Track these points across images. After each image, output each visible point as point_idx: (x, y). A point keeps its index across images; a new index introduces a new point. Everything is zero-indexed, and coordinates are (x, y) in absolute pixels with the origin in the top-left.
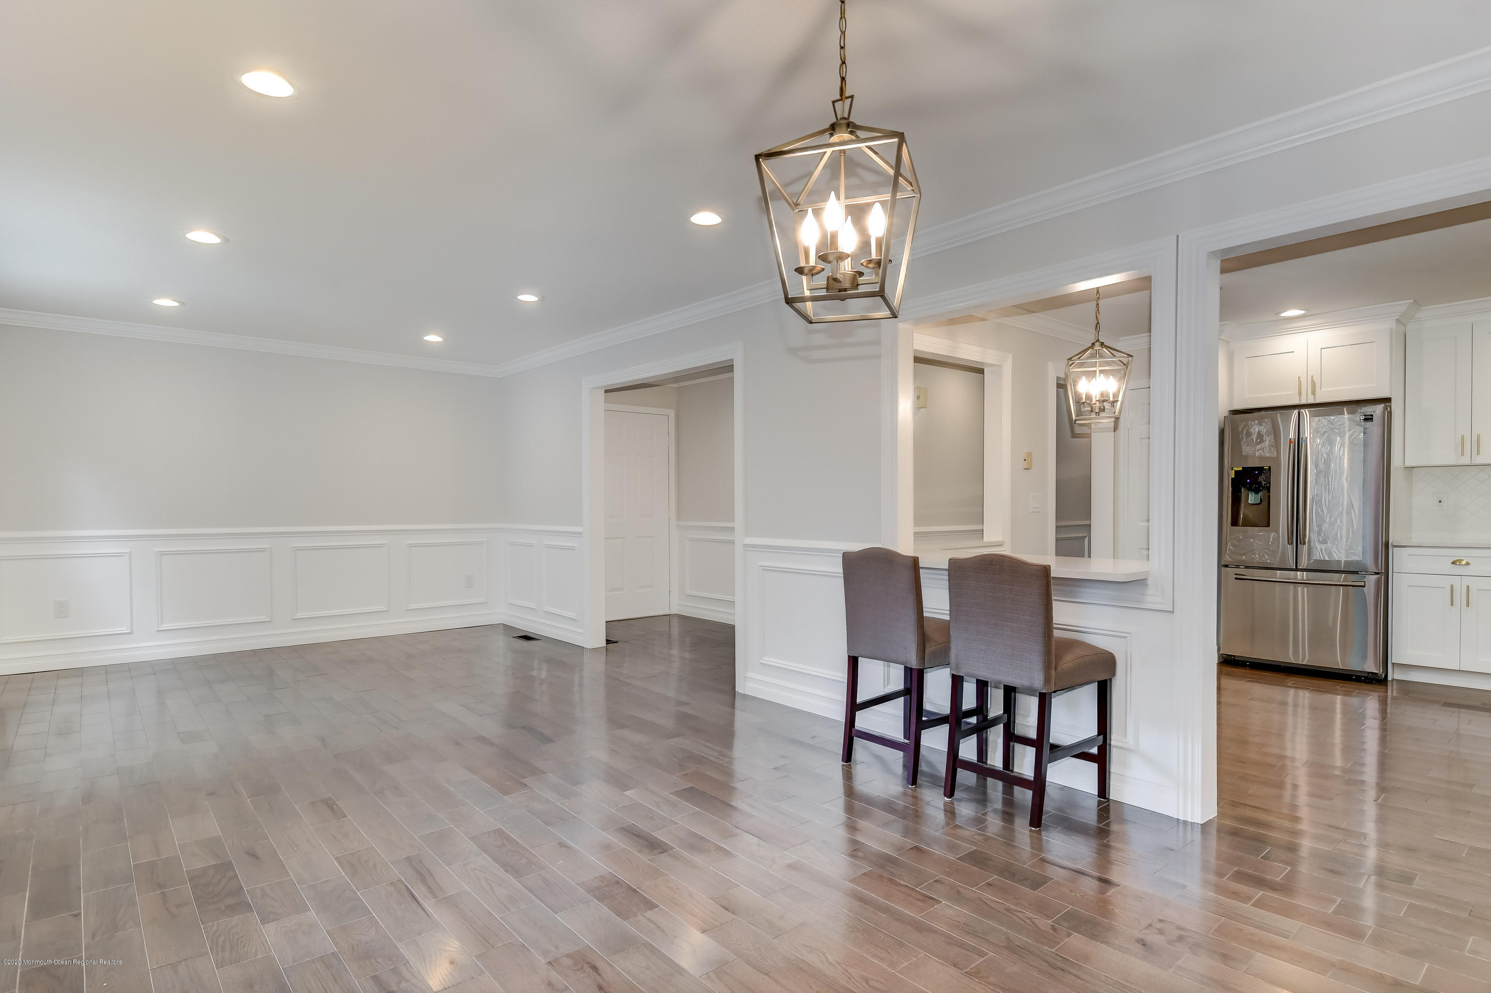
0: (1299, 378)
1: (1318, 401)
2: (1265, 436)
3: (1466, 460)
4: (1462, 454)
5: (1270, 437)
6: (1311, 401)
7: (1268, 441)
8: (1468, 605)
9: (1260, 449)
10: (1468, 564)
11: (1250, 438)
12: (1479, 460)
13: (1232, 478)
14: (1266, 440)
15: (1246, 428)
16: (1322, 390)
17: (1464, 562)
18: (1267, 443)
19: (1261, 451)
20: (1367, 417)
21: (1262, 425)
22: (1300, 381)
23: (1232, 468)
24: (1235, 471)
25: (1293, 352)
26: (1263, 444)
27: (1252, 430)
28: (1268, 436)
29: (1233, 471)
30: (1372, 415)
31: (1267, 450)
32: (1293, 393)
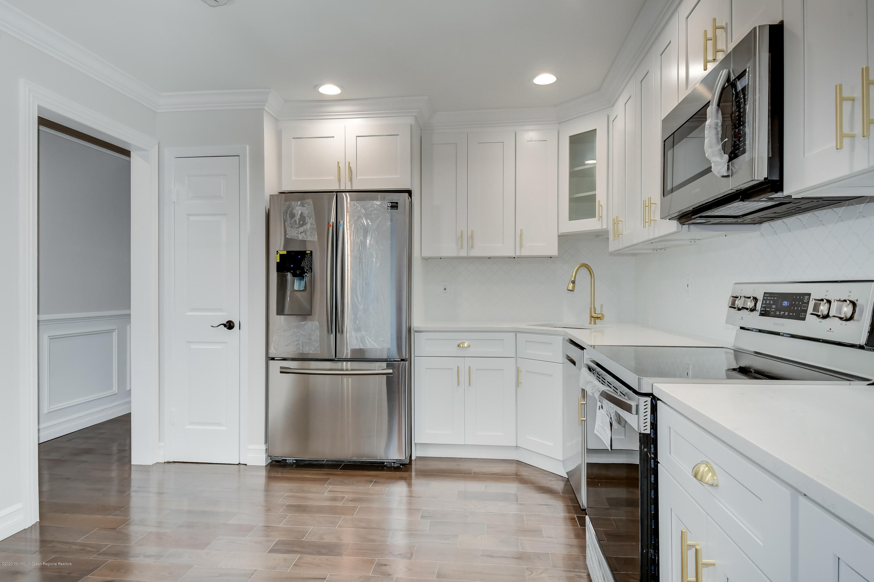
0: (338, 163)
1: (355, 188)
2: (307, 218)
3: (463, 253)
4: (462, 247)
5: (311, 219)
6: (348, 188)
7: (310, 223)
8: (470, 385)
9: (302, 232)
10: (469, 346)
11: (293, 220)
12: (474, 253)
13: (277, 263)
14: (308, 223)
15: (290, 209)
16: (357, 178)
17: (466, 345)
18: (308, 226)
19: (303, 234)
20: (393, 204)
21: (304, 206)
22: (339, 168)
23: (277, 251)
24: (280, 255)
25: (333, 137)
26: (305, 227)
27: (295, 211)
28: (310, 218)
29: (279, 254)
30: (397, 203)
31: (308, 233)
32: (333, 178)
